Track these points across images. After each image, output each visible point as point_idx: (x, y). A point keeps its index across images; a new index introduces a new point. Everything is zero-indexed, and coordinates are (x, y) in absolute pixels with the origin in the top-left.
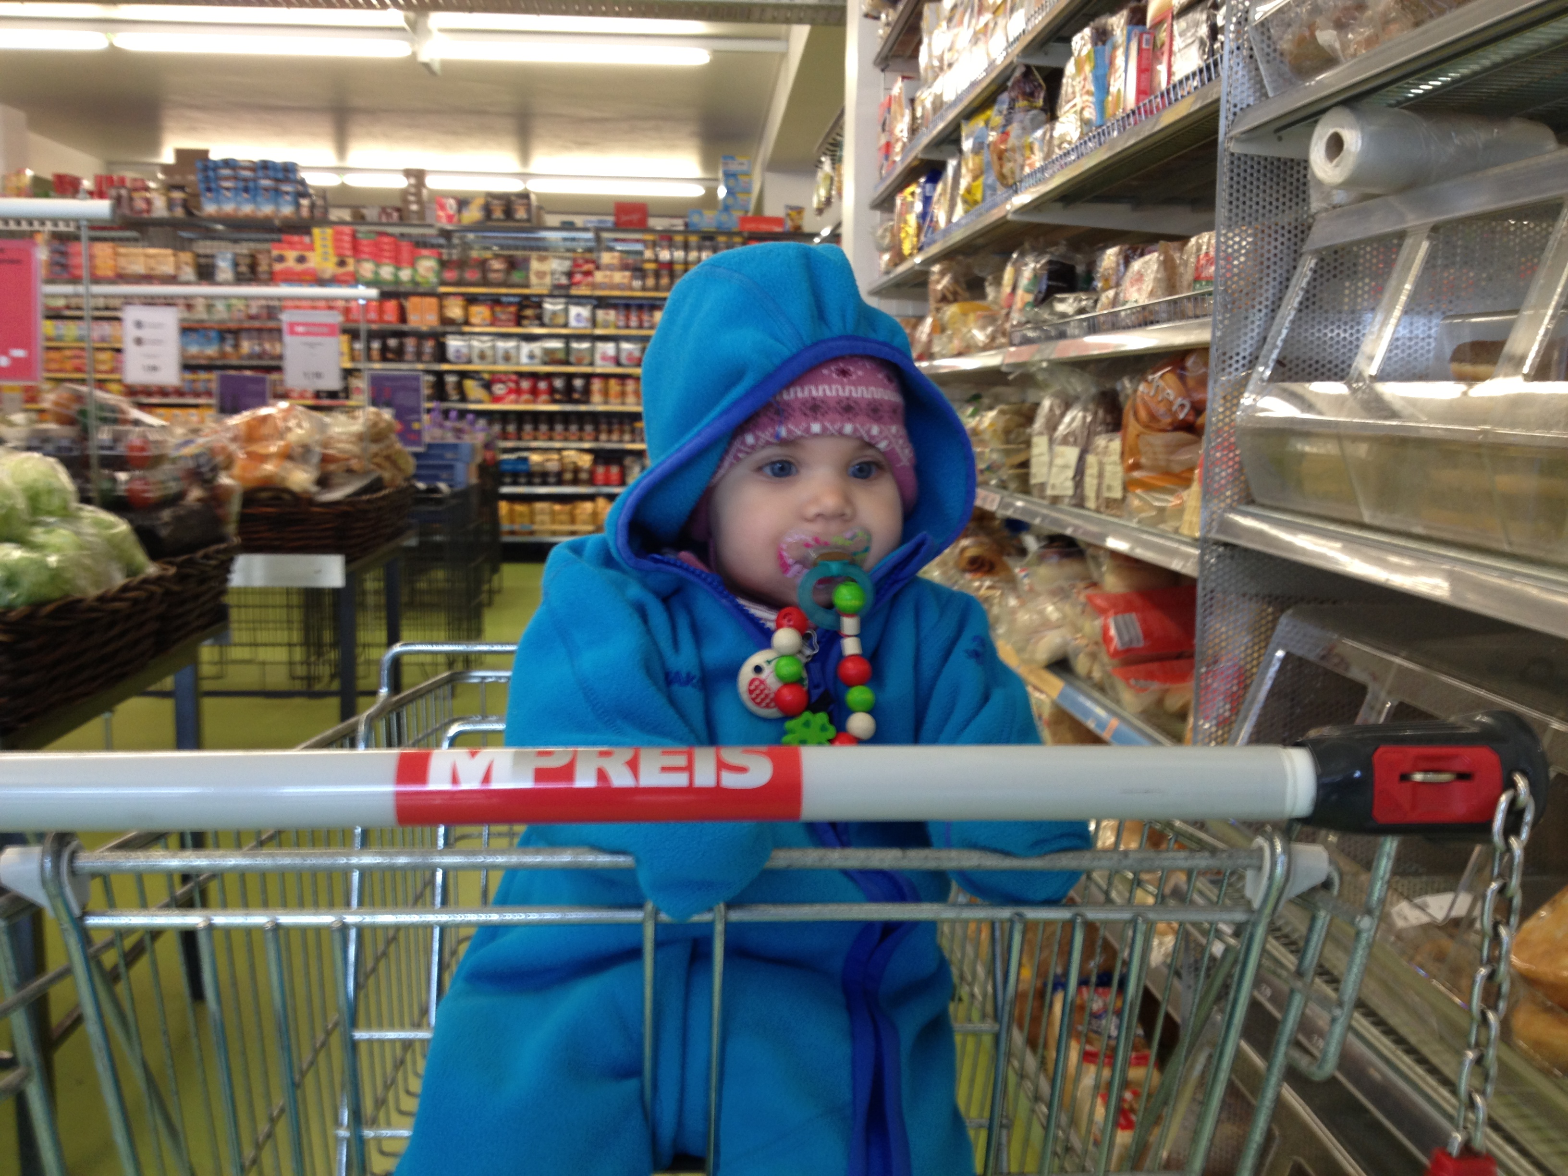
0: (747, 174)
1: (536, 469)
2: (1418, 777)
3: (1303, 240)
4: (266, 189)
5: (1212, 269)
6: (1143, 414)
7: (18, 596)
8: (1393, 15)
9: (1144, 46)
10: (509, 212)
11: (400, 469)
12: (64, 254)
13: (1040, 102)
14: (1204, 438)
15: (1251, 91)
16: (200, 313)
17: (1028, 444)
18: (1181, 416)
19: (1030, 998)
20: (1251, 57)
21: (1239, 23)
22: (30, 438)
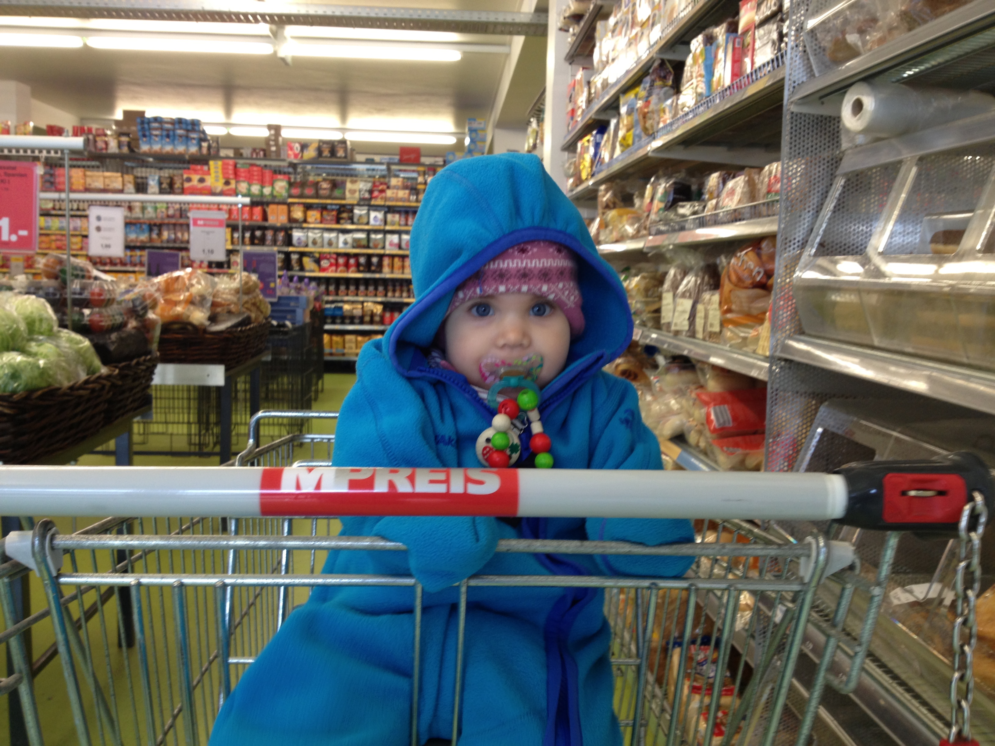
0: (484, 130)
1: (346, 314)
2: (913, 493)
3: (836, 167)
4: (181, 136)
5: (779, 185)
6: (734, 278)
7: (18, 386)
8: (895, 24)
9: (737, 46)
10: (333, 152)
11: (262, 312)
12: (52, 175)
13: (670, 82)
14: (773, 292)
15: (805, 73)
16: (137, 213)
17: (660, 298)
18: (758, 279)
19: (658, 653)
20: (805, 51)
21: (797, 30)
22: (29, 287)
